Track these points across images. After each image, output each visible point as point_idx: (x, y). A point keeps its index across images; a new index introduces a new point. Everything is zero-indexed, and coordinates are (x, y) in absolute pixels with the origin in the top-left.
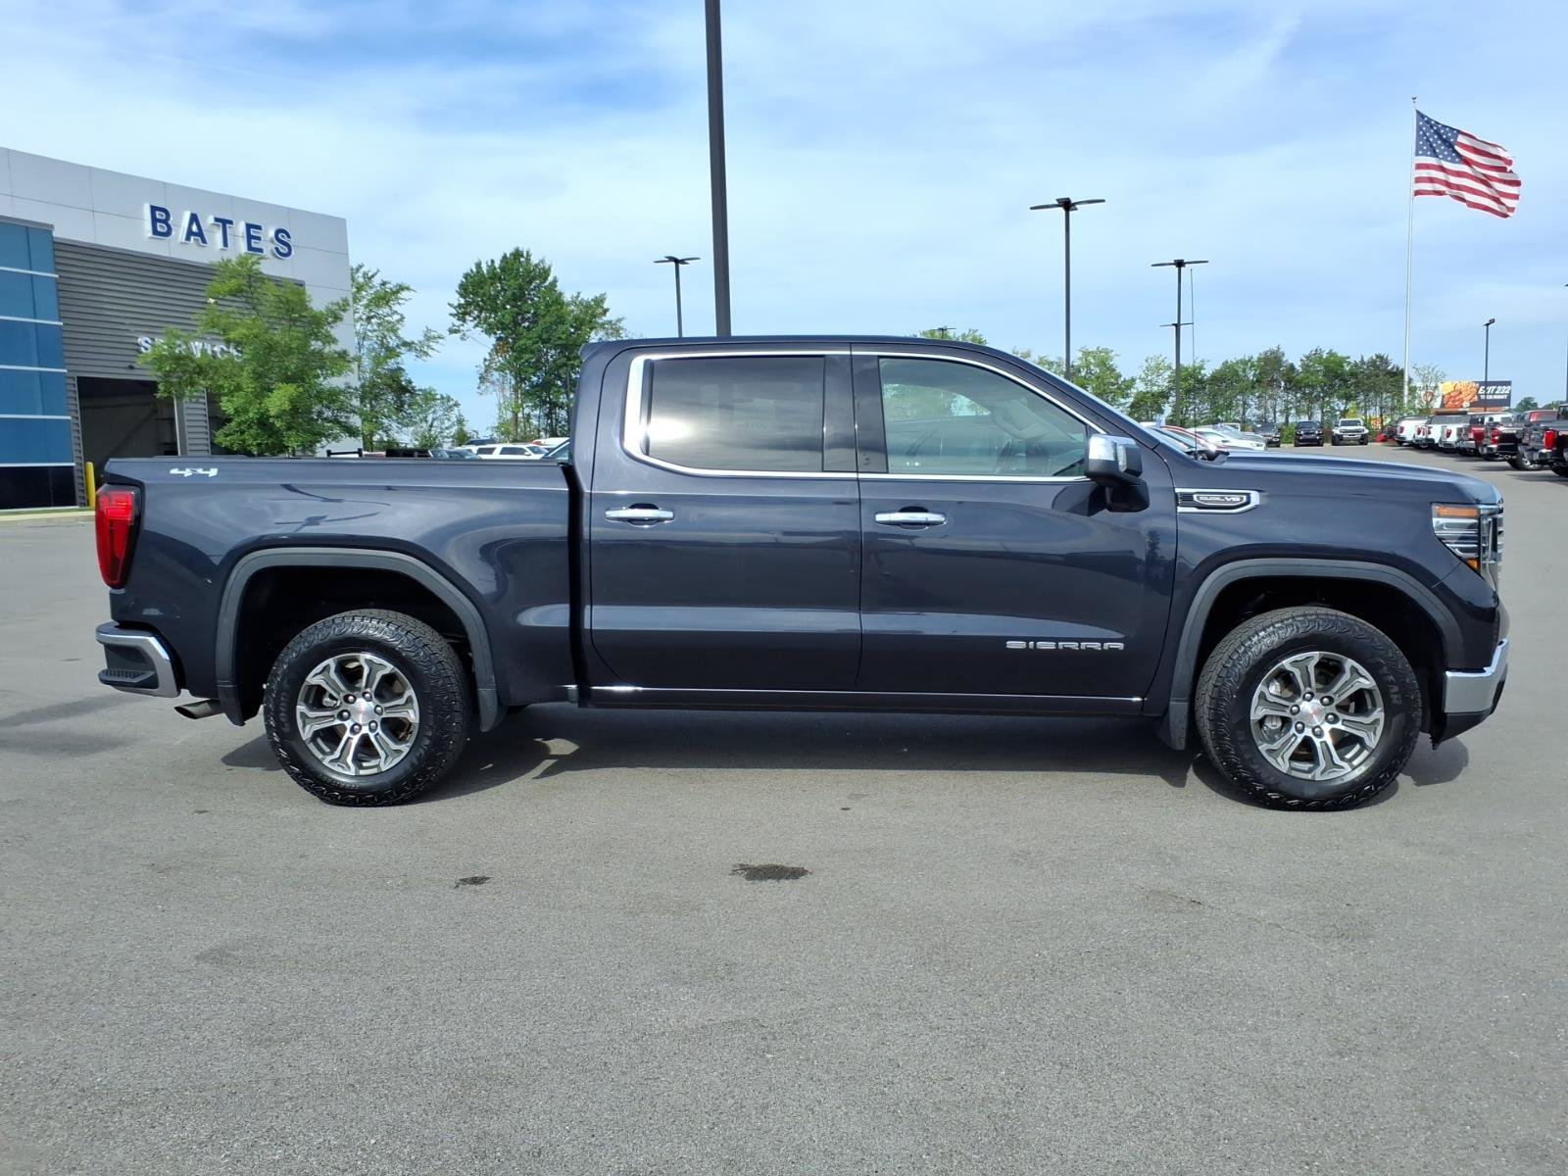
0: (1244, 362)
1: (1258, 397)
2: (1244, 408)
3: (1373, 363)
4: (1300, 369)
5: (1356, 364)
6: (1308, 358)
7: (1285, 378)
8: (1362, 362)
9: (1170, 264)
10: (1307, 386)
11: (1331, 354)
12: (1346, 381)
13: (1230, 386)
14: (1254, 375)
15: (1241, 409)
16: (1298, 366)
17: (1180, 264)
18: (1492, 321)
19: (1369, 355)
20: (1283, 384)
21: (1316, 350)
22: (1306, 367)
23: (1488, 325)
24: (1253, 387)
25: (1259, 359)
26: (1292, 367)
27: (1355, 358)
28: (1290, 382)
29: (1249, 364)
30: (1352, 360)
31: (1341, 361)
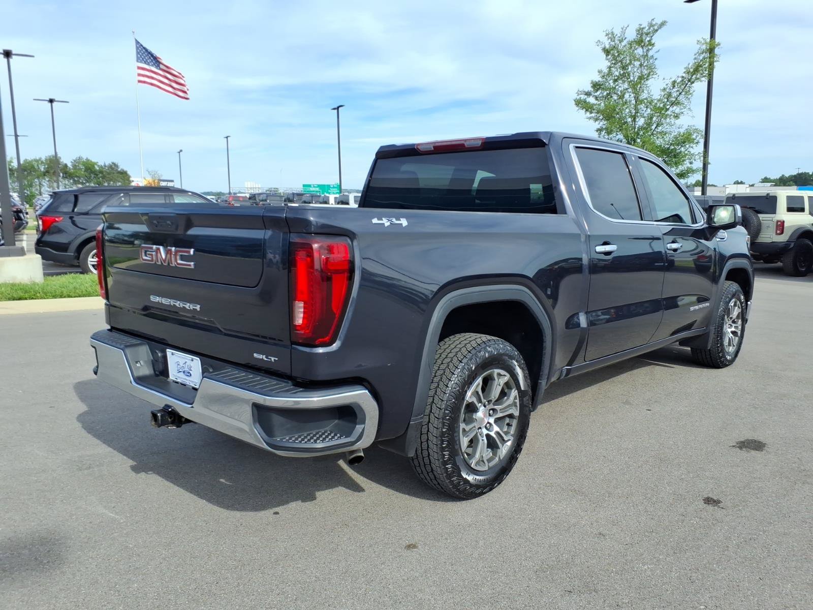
0: (37, 161)
1: (48, 181)
2: (40, 186)
3: (110, 167)
4: (71, 167)
5: (101, 167)
6: (75, 161)
7: (63, 171)
8: (105, 166)
9: (47, 100)
10: (77, 176)
11: (87, 160)
12: (97, 175)
13: (30, 174)
14: (44, 168)
15: (38, 187)
16: (69, 165)
17: (51, 101)
18: (181, 151)
19: (108, 162)
20: (61, 175)
21: (79, 158)
22: (74, 166)
23: (179, 152)
24: (45, 175)
25: (46, 160)
26: (66, 165)
27: (101, 163)
28: (66, 174)
29: (40, 162)
30: (99, 164)
31: (93, 164)
